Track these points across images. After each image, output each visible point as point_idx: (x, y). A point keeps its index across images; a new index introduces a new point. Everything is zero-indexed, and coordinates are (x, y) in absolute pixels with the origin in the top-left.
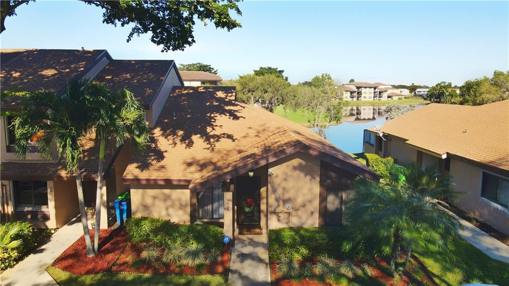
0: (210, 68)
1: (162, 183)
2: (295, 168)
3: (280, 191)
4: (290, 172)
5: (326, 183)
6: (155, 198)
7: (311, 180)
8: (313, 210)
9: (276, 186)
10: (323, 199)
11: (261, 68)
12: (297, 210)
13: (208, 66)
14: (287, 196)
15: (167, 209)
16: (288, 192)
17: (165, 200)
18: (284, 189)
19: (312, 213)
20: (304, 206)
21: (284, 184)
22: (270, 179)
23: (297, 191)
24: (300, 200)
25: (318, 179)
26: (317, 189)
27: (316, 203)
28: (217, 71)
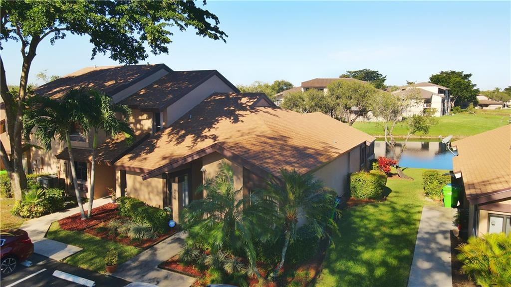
0: (378, 74)
1: (138, 171)
5: (248, 185)
6: (141, 183)
11: (442, 72)
13: (375, 72)
15: (149, 194)
17: (148, 186)
22: (205, 175)
28: (385, 77)
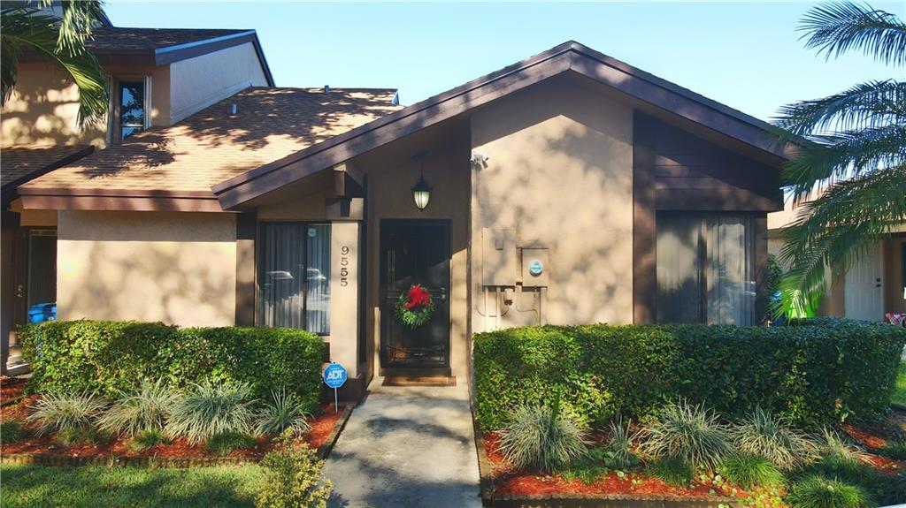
2: (554, 146)
3: (506, 219)
4: (537, 159)
5: (651, 194)
6: (128, 265)
7: (603, 184)
8: (611, 280)
9: (494, 202)
10: (643, 244)
12: (561, 279)
14: (528, 235)
15: (165, 300)
16: (531, 220)
17: (160, 274)
18: (520, 211)
19: (611, 291)
20: (583, 266)
21: (519, 196)
22: (478, 179)
23: (562, 219)
24: (570, 249)
25: (627, 181)
26: (623, 213)
27: (623, 257)
